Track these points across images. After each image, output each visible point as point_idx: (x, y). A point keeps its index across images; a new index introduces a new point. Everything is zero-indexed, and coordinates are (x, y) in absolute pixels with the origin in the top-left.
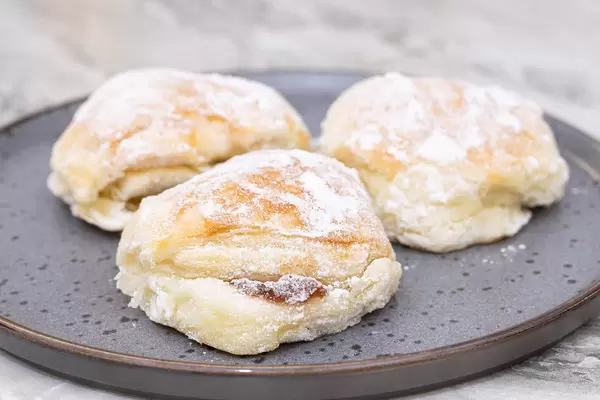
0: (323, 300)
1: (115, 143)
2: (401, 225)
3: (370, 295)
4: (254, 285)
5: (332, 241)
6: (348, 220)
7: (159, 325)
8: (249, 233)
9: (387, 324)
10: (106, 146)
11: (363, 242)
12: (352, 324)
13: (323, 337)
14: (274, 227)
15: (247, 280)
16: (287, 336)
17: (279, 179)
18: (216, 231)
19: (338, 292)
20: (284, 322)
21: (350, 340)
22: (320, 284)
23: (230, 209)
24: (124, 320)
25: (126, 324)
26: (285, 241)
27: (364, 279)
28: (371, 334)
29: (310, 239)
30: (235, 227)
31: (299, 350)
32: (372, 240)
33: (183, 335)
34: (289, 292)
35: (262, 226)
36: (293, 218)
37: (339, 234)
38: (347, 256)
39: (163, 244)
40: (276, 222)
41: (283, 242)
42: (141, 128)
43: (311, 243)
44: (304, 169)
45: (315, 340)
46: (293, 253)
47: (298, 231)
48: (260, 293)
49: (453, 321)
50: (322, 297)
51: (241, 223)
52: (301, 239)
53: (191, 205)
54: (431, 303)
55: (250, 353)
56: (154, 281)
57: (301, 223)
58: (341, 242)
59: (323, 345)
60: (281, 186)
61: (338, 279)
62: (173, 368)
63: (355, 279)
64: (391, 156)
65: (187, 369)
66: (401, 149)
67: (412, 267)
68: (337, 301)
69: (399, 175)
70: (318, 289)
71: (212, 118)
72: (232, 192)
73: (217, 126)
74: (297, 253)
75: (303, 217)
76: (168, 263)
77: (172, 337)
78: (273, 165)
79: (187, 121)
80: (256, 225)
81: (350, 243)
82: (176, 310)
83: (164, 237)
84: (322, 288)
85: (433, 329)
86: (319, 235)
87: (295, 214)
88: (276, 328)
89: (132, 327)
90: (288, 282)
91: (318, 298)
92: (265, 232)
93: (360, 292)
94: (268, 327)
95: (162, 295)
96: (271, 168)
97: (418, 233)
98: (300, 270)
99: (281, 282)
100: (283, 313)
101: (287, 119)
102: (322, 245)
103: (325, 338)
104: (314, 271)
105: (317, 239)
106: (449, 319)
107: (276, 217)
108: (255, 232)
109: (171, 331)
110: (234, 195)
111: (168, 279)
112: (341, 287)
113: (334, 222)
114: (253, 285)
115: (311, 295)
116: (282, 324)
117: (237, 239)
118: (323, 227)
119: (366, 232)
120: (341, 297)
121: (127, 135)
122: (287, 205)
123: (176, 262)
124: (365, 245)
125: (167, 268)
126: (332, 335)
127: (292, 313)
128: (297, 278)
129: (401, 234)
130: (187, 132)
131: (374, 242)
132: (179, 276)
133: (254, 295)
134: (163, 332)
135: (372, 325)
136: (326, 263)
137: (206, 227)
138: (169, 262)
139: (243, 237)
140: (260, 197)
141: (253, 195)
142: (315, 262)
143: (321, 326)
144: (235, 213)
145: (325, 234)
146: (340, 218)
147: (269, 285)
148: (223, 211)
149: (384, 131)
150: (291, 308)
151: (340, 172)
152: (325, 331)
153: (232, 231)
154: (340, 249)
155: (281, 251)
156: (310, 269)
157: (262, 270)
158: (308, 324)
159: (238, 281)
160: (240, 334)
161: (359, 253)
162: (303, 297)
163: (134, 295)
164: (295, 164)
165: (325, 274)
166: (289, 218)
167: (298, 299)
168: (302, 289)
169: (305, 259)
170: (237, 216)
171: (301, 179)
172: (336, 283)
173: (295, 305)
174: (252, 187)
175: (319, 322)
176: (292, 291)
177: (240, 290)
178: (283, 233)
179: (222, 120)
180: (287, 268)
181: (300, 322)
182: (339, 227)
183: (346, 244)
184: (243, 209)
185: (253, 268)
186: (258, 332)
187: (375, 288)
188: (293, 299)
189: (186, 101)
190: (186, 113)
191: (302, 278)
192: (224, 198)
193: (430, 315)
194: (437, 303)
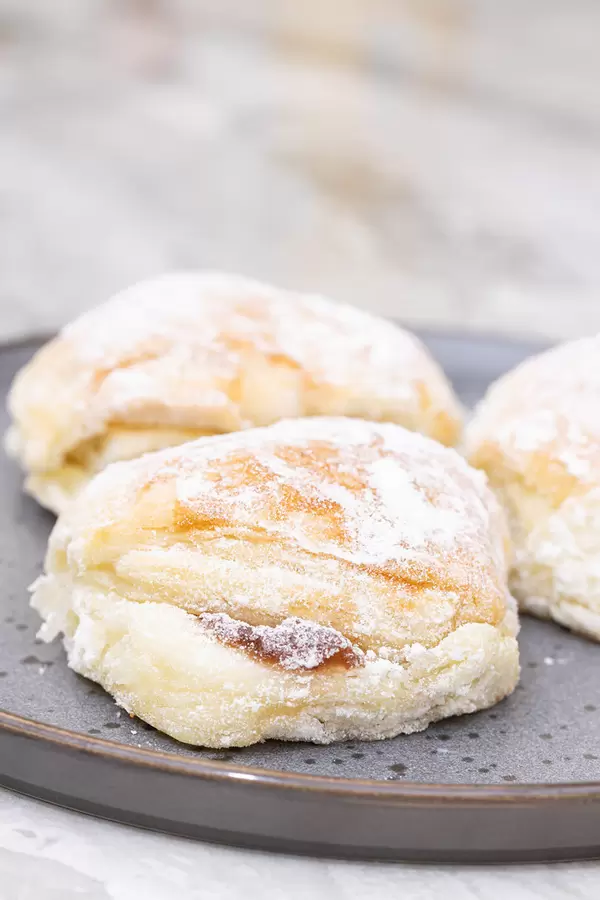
0: (350, 673)
1: (102, 374)
2: (559, 588)
3: (443, 683)
4: (233, 626)
5: (386, 575)
6: (431, 547)
7: (79, 676)
8: (248, 538)
9: (472, 741)
10: (87, 376)
11: (449, 589)
12: (408, 730)
13: (350, 743)
14: (292, 534)
15: (226, 617)
16: (277, 726)
17: (329, 461)
18: (191, 525)
19: (383, 665)
20: (272, 698)
21: (394, 755)
22: (346, 644)
23: (226, 492)
24: (31, 660)
25: (29, 667)
26: (307, 562)
27: (437, 651)
28: (434, 752)
29: (350, 565)
30: (223, 523)
31: (297, 755)
32: (466, 588)
33: (110, 698)
34: (288, 648)
35: (271, 529)
36: (329, 526)
37: (405, 566)
38: (411, 606)
39: (104, 535)
40: (298, 528)
41: (303, 563)
42: (150, 356)
43: (352, 573)
44: (383, 454)
45: (332, 744)
46: (318, 584)
47: (333, 548)
48: (240, 642)
49: (589, 757)
50: (348, 667)
51: (236, 516)
52: (335, 564)
53: (165, 479)
54: (565, 723)
55: (207, 744)
56: (80, 597)
57: (341, 536)
58: (405, 580)
59: (344, 754)
60: (329, 473)
61: (390, 644)
62: (49, 737)
63: (418, 649)
64: (563, 465)
65: (71, 742)
66: (580, 457)
67: (562, 661)
68: (375, 680)
69: (570, 501)
70: (343, 652)
71: (277, 359)
72: (238, 466)
73: (283, 373)
74: (324, 585)
75: (349, 525)
76: (105, 570)
77: (94, 700)
78: (335, 440)
79: (234, 357)
80: (262, 524)
81: (423, 585)
82: (104, 651)
83: (109, 523)
84: (349, 650)
85: (548, 762)
86: (368, 560)
87: (335, 519)
88: (256, 706)
89: (37, 673)
90: (290, 630)
91: (341, 669)
92: (273, 539)
93: (424, 675)
94: (241, 701)
95: (86, 622)
96: (331, 444)
97: (586, 606)
98: (322, 616)
99: (280, 629)
100: (272, 681)
101: (420, 387)
102: (370, 580)
103: (352, 744)
104: (349, 622)
105: (363, 568)
106: (585, 751)
107: (299, 518)
108: (258, 537)
109: (96, 689)
110: (240, 471)
111: (101, 596)
112: (391, 659)
113: (404, 545)
114: (231, 627)
115: (325, 659)
116: (268, 701)
117: (223, 543)
118: (380, 548)
119: (458, 573)
120: (387, 676)
121: (126, 364)
122: (327, 502)
123: (119, 569)
124: (453, 595)
125: (104, 578)
126: (367, 741)
127: (287, 686)
128: (309, 627)
129: (558, 604)
130: (228, 375)
131: (470, 593)
132: (120, 594)
133: (229, 644)
134: (83, 690)
135: (444, 738)
136: (372, 611)
137: (176, 514)
138: (108, 567)
139: (234, 542)
140: (281, 481)
141: (271, 476)
142: (353, 606)
143: (343, 720)
144: (231, 500)
145: (380, 562)
146: (417, 540)
147: (259, 631)
148: (215, 495)
149: (562, 425)
150: (287, 677)
151: (452, 472)
152: (355, 733)
153: (218, 529)
154: (401, 592)
155: (296, 578)
156: (341, 616)
157: (257, 605)
158: (318, 711)
159: (210, 617)
160: (193, 705)
161: (437, 606)
162: (312, 660)
163: (49, 618)
164: (374, 444)
165: (367, 630)
166: (324, 523)
167: (302, 662)
168: (311, 646)
169: (335, 598)
170: (234, 504)
171: (368, 468)
172: (384, 650)
173: (296, 672)
174: (276, 465)
175: (340, 711)
176: (295, 646)
177: (210, 631)
178: (306, 547)
179: (294, 365)
180: (299, 608)
181: (301, 705)
182: (409, 554)
183: (415, 584)
184: (248, 495)
185: (242, 599)
186: (222, 707)
187: (453, 672)
188: (294, 661)
189: (242, 326)
190: (234, 344)
191: (317, 627)
192: (222, 474)
193: (553, 740)
194: (577, 724)
